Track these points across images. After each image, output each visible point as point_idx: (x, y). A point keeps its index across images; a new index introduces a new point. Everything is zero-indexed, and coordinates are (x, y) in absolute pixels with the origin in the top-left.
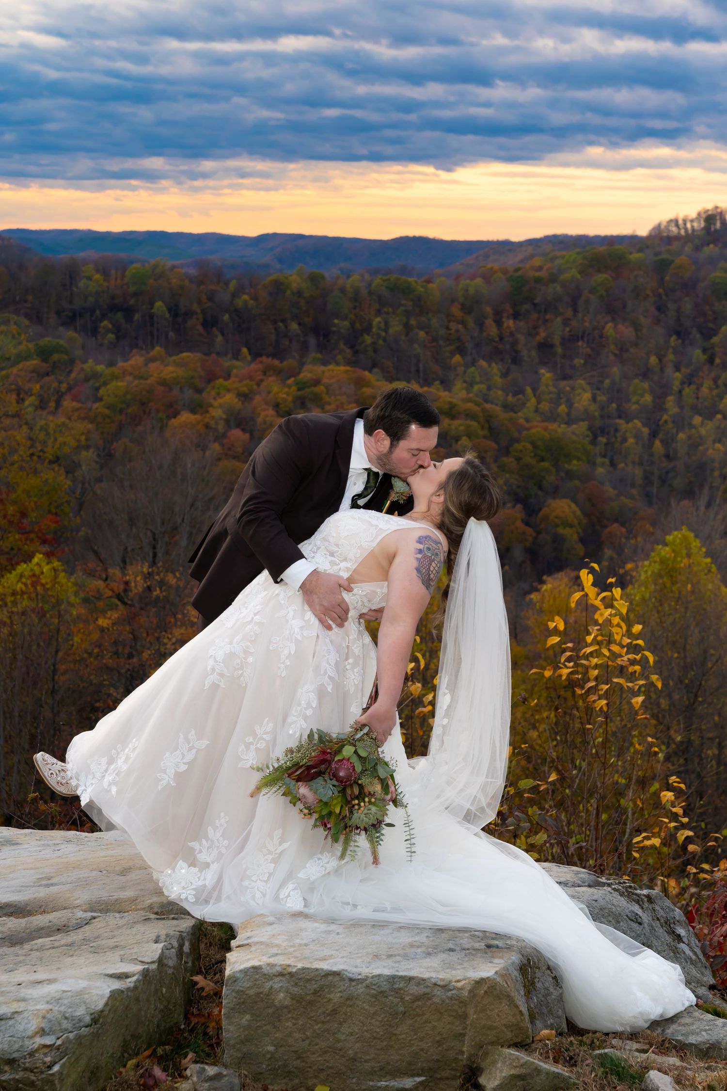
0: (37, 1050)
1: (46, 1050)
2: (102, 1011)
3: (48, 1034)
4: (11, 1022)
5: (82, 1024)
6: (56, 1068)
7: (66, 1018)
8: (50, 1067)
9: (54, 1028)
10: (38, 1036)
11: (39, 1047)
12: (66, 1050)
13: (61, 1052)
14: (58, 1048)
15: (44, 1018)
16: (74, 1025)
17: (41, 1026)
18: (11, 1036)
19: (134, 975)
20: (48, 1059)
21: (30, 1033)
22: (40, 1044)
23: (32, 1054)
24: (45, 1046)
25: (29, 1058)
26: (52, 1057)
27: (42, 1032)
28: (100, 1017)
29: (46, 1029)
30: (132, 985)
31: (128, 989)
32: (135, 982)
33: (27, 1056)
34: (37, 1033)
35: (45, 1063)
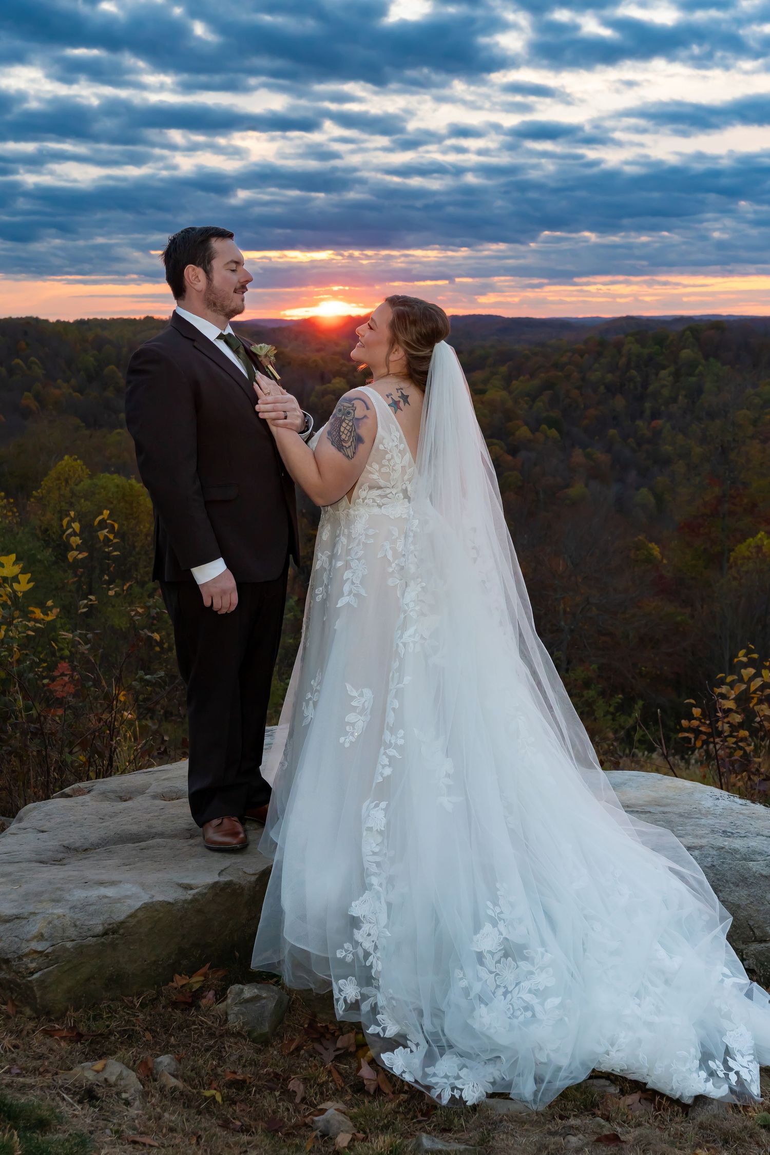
0: (26, 955)
1: (35, 956)
2: (122, 923)
3: (46, 940)
4: (24, 922)
5: (91, 933)
6: (36, 976)
7: (76, 926)
8: (32, 973)
9: (56, 934)
10: (35, 940)
11: (30, 952)
12: (57, 958)
13: (50, 960)
14: (47, 956)
15: (50, 923)
16: (81, 933)
17: (43, 931)
18: (16, 936)
19: (197, 888)
20: (33, 965)
21: (29, 936)
22: (31, 949)
23: (20, 958)
24: (36, 952)
25: (18, 961)
26: (37, 964)
27: (41, 937)
28: (119, 927)
29: (46, 935)
30: (190, 897)
31: (185, 901)
32: (194, 895)
33: (17, 959)
34: (35, 937)
35: (27, 969)
